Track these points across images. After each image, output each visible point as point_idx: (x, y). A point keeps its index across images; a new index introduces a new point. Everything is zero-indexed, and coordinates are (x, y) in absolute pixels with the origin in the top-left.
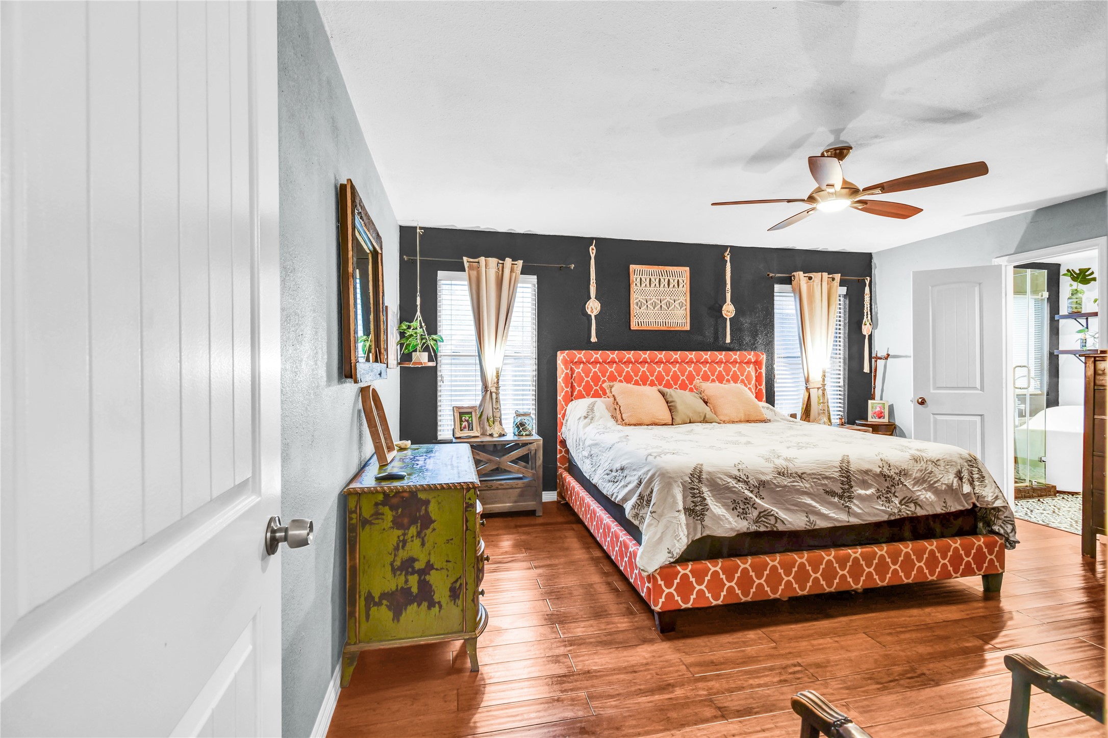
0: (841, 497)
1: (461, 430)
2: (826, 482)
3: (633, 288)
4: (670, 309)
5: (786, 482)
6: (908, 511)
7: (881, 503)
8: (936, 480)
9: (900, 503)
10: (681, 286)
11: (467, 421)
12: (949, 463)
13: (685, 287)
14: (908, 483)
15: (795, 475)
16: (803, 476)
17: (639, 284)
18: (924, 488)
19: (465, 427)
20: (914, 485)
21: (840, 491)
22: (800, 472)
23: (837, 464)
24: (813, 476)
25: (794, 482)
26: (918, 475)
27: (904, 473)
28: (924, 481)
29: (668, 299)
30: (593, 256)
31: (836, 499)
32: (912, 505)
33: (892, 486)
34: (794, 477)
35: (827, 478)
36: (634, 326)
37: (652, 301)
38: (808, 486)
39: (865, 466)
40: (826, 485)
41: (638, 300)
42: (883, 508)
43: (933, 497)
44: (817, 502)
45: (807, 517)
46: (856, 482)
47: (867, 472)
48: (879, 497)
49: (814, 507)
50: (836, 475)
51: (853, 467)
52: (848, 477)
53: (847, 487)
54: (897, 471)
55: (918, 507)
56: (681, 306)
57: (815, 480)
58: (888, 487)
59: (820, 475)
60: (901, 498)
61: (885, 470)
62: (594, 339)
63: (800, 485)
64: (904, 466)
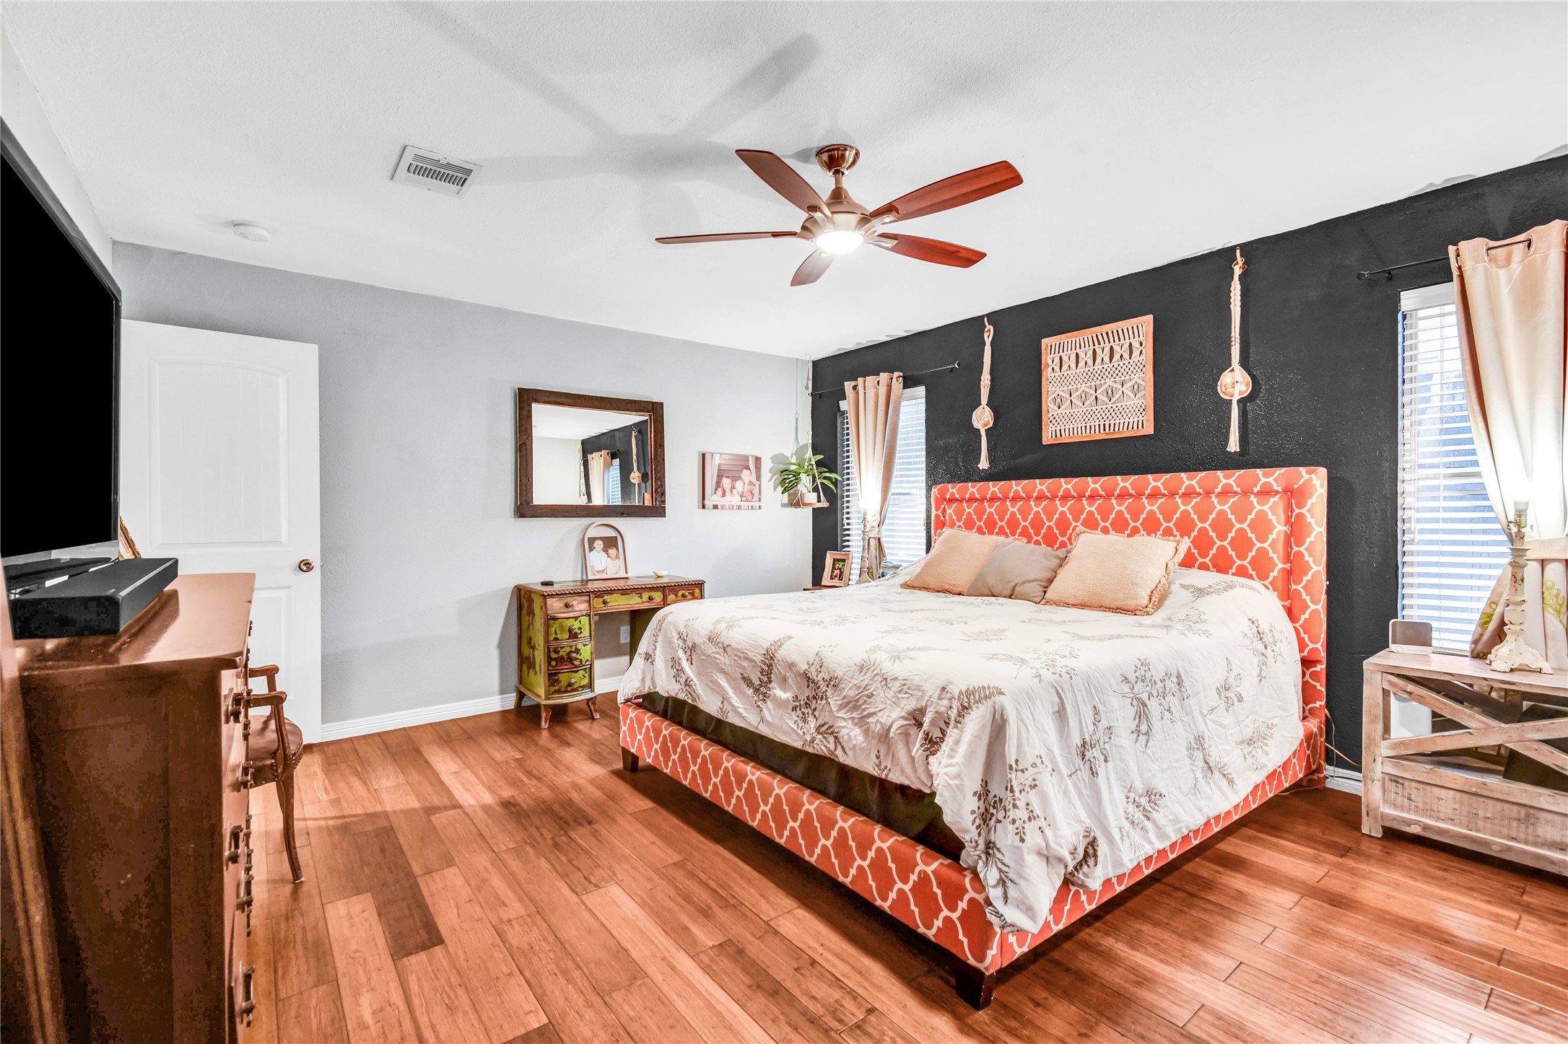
0: (757, 691)
1: (832, 579)
2: (745, 664)
3: (1047, 374)
4: (1112, 401)
5: (710, 649)
6: (822, 747)
7: (796, 718)
8: (872, 710)
9: (818, 729)
10: (1136, 353)
11: (840, 569)
12: (906, 688)
13: (1146, 356)
14: (834, 701)
15: (720, 645)
16: (728, 649)
17: (1057, 369)
18: (853, 719)
19: (836, 576)
20: (841, 707)
21: (757, 683)
22: (727, 643)
23: (766, 644)
24: (736, 653)
25: (717, 653)
26: (852, 693)
27: (834, 683)
28: (855, 708)
29: (1109, 382)
30: (988, 341)
31: (750, 692)
32: (832, 739)
33: (814, 698)
34: (719, 648)
35: (747, 659)
36: (1047, 438)
37: (1080, 391)
38: (727, 662)
39: (794, 657)
40: (744, 668)
41: (1055, 395)
42: (795, 727)
43: (861, 738)
44: (732, 688)
45: (722, 703)
46: (777, 678)
47: (791, 666)
48: (794, 709)
49: (726, 692)
50: (759, 658)
51: (781, 654)
52: (770, 666)
53: (765, 679)
54: (827, 677)
55: (839, 748)
56: (1136, 389)
57: (736, 658)
58: (808, 698)
59: (743, 653)
60: (820, 722)
61: (813, 669)
62: (984, 464)
63: (723, 660)
64: (839, 673)
